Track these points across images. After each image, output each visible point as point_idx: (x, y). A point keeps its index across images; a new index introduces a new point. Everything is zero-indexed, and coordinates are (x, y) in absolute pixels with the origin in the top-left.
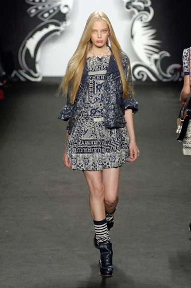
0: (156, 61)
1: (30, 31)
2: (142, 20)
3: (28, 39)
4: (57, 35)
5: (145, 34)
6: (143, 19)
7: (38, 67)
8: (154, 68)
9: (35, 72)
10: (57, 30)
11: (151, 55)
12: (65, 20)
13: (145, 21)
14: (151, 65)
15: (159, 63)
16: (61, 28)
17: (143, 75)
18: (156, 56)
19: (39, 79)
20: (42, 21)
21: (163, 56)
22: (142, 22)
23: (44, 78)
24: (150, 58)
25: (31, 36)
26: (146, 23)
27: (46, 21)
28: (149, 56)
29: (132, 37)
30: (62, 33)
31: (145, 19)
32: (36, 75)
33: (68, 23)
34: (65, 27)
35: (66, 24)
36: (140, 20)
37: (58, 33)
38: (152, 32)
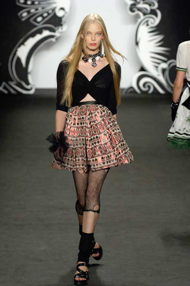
0: (164, 71)
1: (21, 38)
2: (148, 25)
3: (19, 46)
4: (52, 41)
5: (151, 41)
6: (149, 23)
7: (30, 78)
8: (161, 78)
9: (28, 83)
10: (52, 37)
11: (159, 64)
12: (62, 25)
13: (151, 25)
14: (159, 75)
15: (167, 73)
16: (57, 34)
17: (149, 87)
18: (164, 65)
19: (32, 92)
20: (36, 26)
21: (172, 65)
22: (148, 27)
23: (37, 90)
24: (157, 67)
25: (23, 43)
26: (152, 27)
27: (40, 26)
28: (157, 65)
29: (137, 44)
30: (57, 39)
31: (152, 23)
32: (29, 87)
33: (65, 28)
34: (61, 33)
35: (62, 29)
36: (146, 24)
37: (53, 40)
38: (160, 38)
